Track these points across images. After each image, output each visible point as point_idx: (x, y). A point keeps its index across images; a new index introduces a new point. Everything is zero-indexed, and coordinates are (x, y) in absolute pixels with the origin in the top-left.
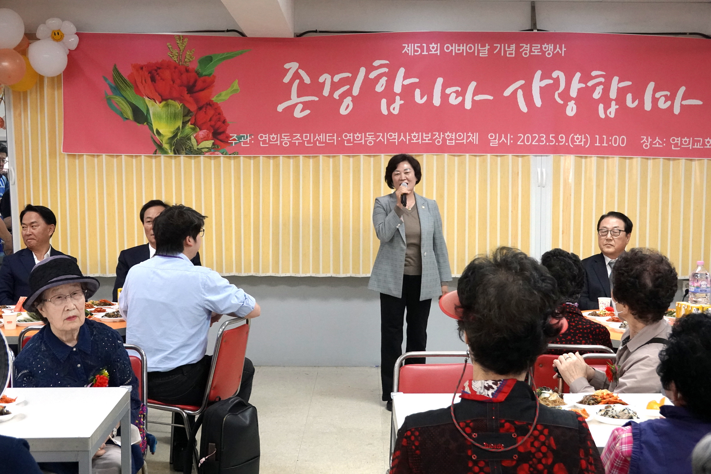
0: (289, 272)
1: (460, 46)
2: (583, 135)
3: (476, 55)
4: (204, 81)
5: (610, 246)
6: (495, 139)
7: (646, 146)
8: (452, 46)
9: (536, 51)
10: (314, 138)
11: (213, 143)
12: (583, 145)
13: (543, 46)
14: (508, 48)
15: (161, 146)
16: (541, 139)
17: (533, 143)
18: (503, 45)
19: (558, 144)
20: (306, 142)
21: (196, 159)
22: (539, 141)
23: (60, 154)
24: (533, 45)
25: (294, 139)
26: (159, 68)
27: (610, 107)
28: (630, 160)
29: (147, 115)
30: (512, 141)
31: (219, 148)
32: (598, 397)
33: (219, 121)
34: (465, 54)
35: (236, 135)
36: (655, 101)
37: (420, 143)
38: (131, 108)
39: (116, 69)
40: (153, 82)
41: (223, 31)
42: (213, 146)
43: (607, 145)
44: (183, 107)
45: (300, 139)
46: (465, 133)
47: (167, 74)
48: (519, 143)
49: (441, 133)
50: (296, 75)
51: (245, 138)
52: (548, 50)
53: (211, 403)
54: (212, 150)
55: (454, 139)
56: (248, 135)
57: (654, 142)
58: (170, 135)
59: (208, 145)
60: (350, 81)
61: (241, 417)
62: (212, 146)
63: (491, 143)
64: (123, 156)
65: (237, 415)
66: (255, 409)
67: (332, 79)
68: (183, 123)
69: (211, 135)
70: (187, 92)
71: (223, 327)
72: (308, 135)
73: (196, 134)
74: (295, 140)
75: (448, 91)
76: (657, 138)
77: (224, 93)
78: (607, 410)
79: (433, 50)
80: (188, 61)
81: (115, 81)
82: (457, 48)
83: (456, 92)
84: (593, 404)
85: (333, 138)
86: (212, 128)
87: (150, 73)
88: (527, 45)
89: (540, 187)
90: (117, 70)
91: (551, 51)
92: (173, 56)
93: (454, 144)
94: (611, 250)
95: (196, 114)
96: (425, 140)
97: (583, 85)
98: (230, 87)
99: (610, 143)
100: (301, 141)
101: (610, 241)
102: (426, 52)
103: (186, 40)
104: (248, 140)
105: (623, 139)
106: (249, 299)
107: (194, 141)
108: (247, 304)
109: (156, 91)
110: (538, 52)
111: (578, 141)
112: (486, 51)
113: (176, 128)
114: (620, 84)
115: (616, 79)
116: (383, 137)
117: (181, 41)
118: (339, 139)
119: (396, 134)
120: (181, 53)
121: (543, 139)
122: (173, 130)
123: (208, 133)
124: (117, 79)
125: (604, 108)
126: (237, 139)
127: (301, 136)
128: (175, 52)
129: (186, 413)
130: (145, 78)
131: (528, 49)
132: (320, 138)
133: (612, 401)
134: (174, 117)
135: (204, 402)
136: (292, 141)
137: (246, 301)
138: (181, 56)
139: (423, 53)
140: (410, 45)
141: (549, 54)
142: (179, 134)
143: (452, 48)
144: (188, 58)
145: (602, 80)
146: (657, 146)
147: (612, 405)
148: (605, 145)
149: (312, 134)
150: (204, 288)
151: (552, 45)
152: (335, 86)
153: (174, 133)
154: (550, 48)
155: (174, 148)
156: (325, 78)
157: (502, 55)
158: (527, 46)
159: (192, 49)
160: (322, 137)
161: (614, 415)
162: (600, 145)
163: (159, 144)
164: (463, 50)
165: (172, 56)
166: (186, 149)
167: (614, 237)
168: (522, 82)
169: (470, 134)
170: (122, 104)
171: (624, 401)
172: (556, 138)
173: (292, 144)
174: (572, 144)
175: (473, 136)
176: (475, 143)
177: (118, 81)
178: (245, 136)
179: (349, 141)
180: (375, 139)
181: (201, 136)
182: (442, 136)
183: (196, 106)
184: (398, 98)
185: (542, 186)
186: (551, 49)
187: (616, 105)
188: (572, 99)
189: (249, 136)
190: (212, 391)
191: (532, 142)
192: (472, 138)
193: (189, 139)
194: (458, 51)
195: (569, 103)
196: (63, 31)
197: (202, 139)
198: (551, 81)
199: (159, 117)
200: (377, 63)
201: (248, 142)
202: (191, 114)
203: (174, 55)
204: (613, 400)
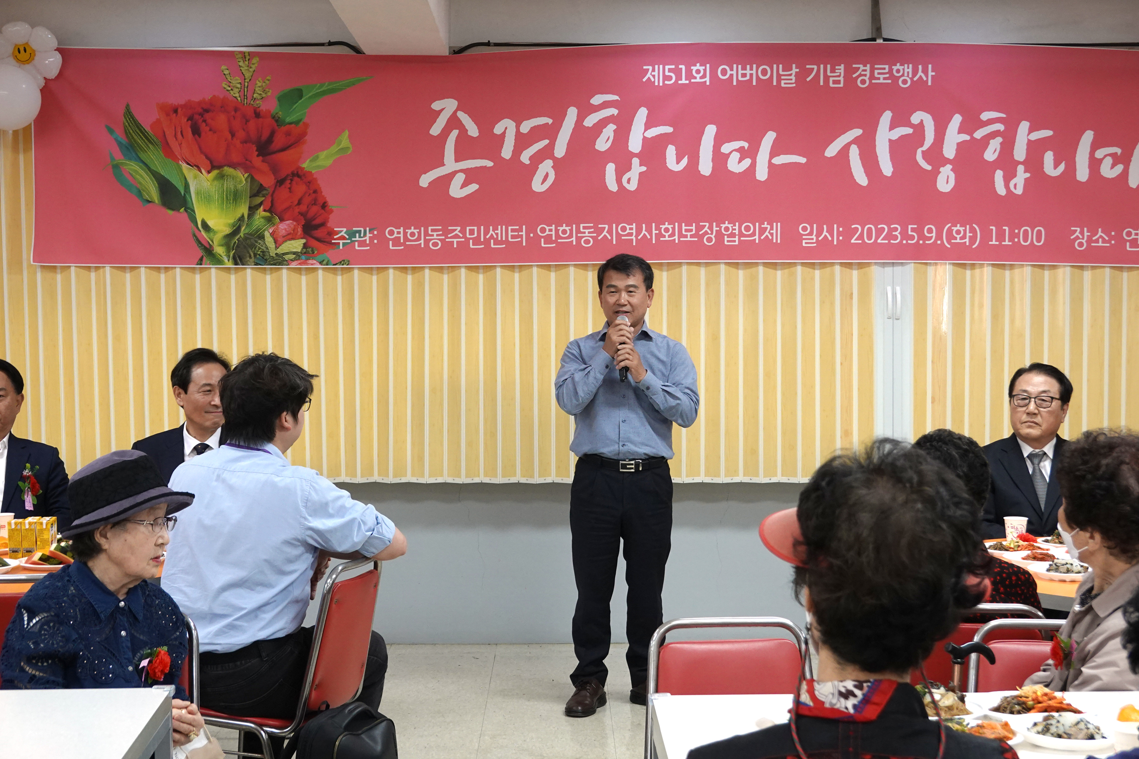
0: (442, 475)
1: (746, 70)
2: (968, 226)
3: (775, 83)
4: (288, 134)
5: (1035, 425)
6: (811, 233)
7: (1081, 244)
8: (732, 70)
9: (882, 76)
10: (485, 235)
11: (305, 244)
12: (967, 244)
13: (893, 67)
14: (831, 72)
15: (211, 249)
16: (894, 233)
17: (879, 241)
18: (822, 66)
19: (924, 242)
20: (471, 241)
21: (275, 275)
22: (890, 236)
23: (30, 266)
24: (876, 66)
25: (449, 236)
26: (207, 111)
27: (1015, 176)
28: (1052, 271)
29: (184, 194)
30: (841, 238)
31: (316, 252)
32: (1027, 699)
33: (315, 204)
34: (754, 83)
35: (345, 230)
36: (1095, 164)
37: (677, 242)
38: (155, 182)
39: (129, 113)
40: (196, 136)
41: (322, 45)
42: (305, 250)
43: (1010, 243)
44: (249, 180)
45: (461, 235)
46: (757, 224)
47: (221, 121)
48: (853, 241)
49: (714, 224)
50: (454, 122)
51: (362, 235)
52: (903, 75)
53: (311, 714)
54: (303, 257)
55: (737, 233)
56: (368, 229)
57: (1094, 238)
58: (228, 231)
59: (296, 248)
60: (551, 132)
61: (367, 740)
62: (302, 249)
63: (804, 241)
64: (143, 271)
65: (359, 735)
66: (391, 724)
67: (518, 127)
68: (250, 208)
69: (300, 230)
70: (257, 153)
71: (334, 576)
72: (476, 228)
73: (273, 228)
74: (451, 238)
75: (726, 148)
76: (1100, 230)
77: (323, 155)
78: (1048, 724)
79: (698, 76)
80: (259, 97)
81: (127, 133)
82: (740, 72)
83: (740, 150)
84: (1019, 712)
85: (520, 233)
86: (302, 217)
87: (190, 118)
88: (865, 66)
89: (891, 320)
90: (131, 116)
91: (908, 76)
92: (232, 90)
93: (737, 243)
94: (1035, 432)
95: (274, 192)
96: (686, 236)
97: (967, 138)
98: (334, 143)
99: (1016, 240)
100: (463, 240)
101: (1034, 416)
102: (686, 80)
103: (255, 60)
104: (367, 238)
105: (1039, 232)
106: (383, 524)
107: (269, 240)
108: (378, 532)
109: (202, 152)
110: (884, 79)
111: (958, 237)
112: (793, 77)
113: (237, 218)
114: (1032, 134)
115: (1024, 126)
116: (610, 232)
117: (247, 63)
118: (532, 235)
119: (634, 226)
120: (246, 84)
121: (896, 233)
122: (231, 221)
123: (294, 225)
124: (131, 131)
125: (1004, 177)
126: (347, 237)
127: (463, 231)
128: (236, 81)
129: (265, 732)
130: (181, 128)
131: (868, 73)
132: (497, 234)
133: (1054, 707)
134: (234, 197)
135: (299, 713)
136: (447, 240)
137: (378, 528)
138: (246, 89)
139: (680, 82)
140: (656, 67)
141: (905, 82)
142: (243, 229)
143: (732, 72)
144: (259, 93)
145: (1000, 127)
146: (1100, 244)
147: (1055, 714)
148: (1007, 243)
149: (482, 227)
150: (306, 507)
151: (911, 66)
152: (522, 142)
153: (234, 226)
154: (906, 70)
155: (234, 254)
156: (506, 127)
157: (822, 83)
158: (865, 68)
159: (266, 77)
160: (500, 232)
161: (1060, 732)
162: (998, 243)
163: (208, 247)
164: (751, 75)
165: (229, 89)
166: (255, 255)
167: (1042, 409)
168: (857, 132)
169: (765, 225)
170: (141, 176)
171: (1075, 705)
172: (920, 231)
173: (447, 245)
174: (949, 242)
175: (772, 229)
176: (774, 241)
177: (133, 134)
178: (361, 230)
179: (548, 239)
180: (595, 235)
181: (283, 233)
182: (715, 229)
183: (273, 177)
184: (636, 161)
185: (894, 317)
186: (908, 72)
187: (1025, 172)
188: (947, 161)
189: (370, 230)
190: (313, 693)
191: (877, 238)
192: (769, 232)
193: (262, 237)
194: (742, 77)
195: (941, 169)
196: (34, 45)
197: (284, 237)
198: (909, 131)
199: (207, 198)
200: (597, 100)
201: (368, 242)
202: (265, 192)
203: (234, 87)
204: (1055, 705)
